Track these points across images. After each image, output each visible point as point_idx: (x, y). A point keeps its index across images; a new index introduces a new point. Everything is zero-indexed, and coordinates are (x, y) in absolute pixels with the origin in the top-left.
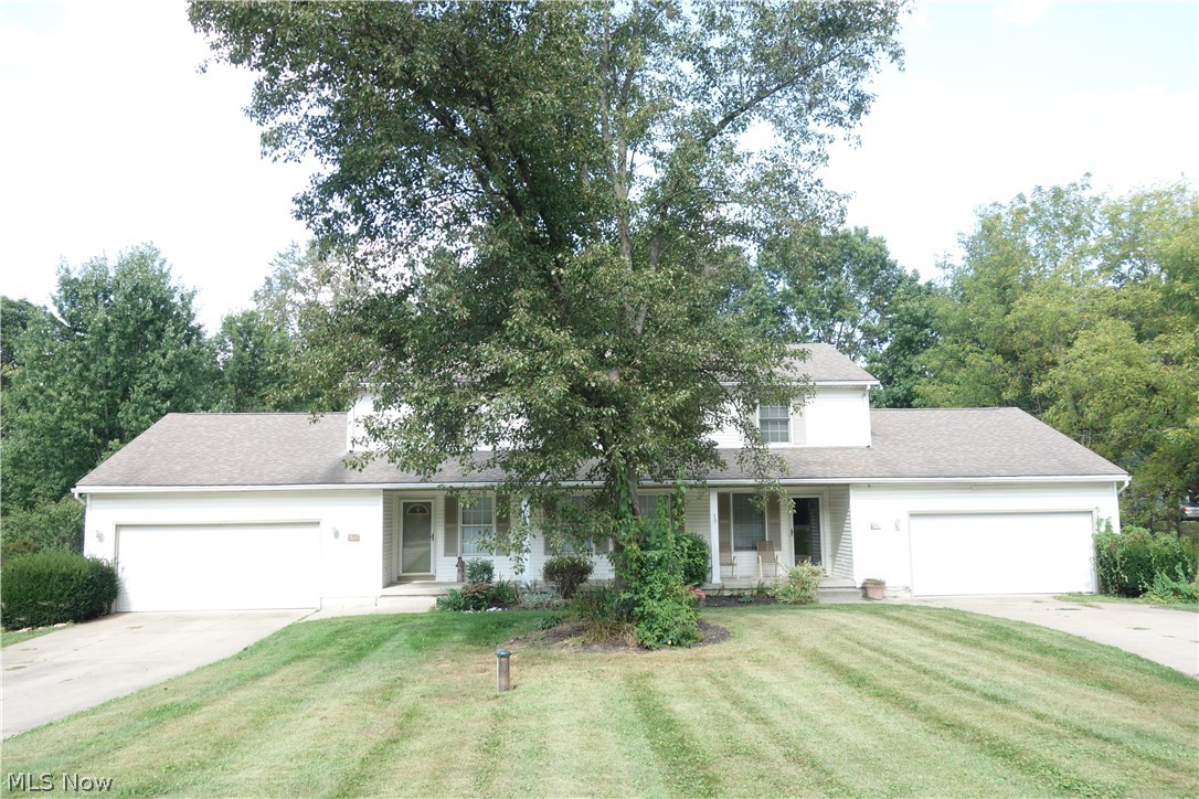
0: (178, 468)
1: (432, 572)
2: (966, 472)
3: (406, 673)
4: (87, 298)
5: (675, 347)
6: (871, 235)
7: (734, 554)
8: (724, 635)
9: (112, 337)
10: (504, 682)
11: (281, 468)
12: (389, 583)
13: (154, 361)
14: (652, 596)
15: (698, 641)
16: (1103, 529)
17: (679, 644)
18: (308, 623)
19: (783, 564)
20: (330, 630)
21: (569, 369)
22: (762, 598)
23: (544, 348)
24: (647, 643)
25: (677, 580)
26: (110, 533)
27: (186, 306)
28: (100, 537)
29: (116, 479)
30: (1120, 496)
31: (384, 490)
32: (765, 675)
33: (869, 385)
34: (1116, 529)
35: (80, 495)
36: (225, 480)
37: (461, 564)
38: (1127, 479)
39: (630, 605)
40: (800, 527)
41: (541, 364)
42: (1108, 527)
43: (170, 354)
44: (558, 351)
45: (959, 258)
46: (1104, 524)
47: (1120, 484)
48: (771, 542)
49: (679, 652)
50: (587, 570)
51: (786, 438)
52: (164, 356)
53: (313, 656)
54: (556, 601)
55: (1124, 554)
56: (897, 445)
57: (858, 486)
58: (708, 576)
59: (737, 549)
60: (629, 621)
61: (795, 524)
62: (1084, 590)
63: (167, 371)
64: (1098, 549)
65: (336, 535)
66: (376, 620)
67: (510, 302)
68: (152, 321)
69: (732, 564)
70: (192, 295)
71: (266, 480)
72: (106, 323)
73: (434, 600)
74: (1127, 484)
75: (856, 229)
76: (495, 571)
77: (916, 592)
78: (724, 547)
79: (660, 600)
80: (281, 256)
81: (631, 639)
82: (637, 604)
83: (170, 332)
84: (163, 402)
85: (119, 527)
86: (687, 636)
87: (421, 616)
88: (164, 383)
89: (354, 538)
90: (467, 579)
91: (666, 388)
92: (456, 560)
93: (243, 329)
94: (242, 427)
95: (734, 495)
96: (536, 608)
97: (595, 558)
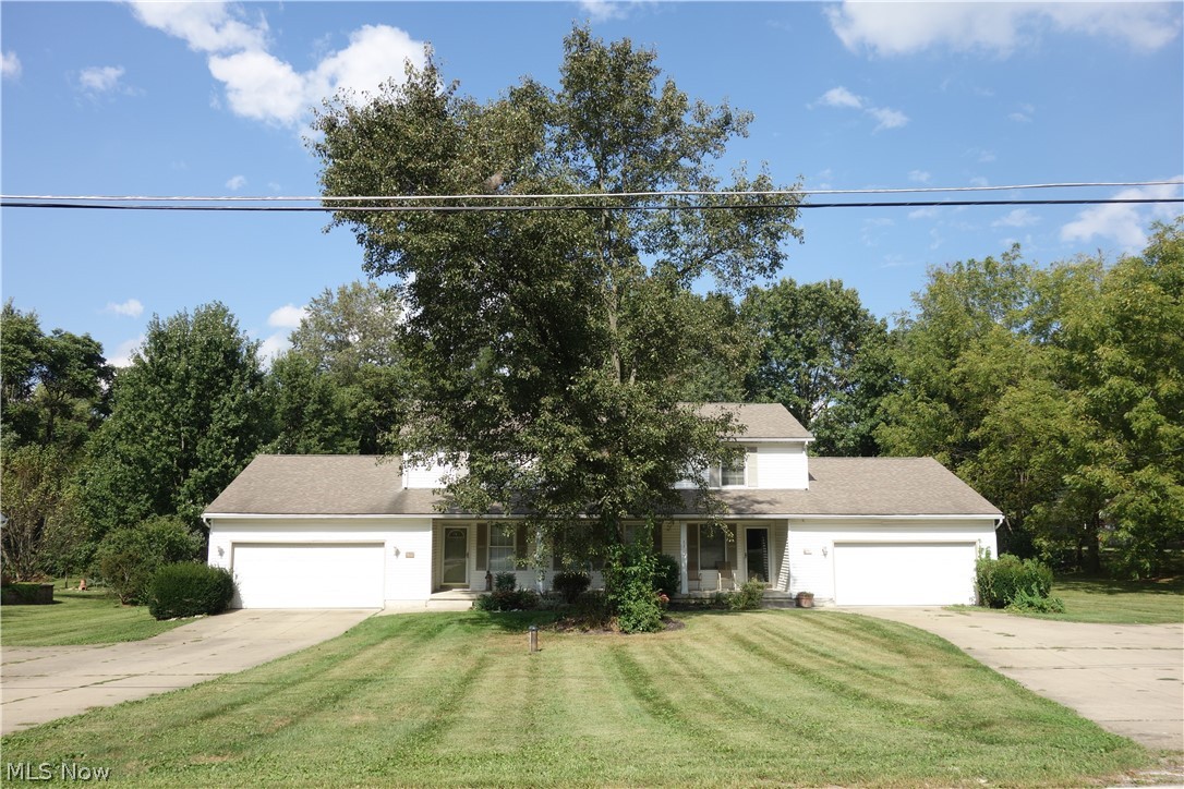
0: (276, 500)
1: (467, 583)
2: (878, 510)
3: (469, 643)
4: (171, 350)
5: (647, 430)
6: (845, 288)
7: (700, 572)
8: (681, 626)
9: (192, 383)
10: (534, 647)
11: (354, 501)
12: (435, 591)
13: (225, 404)
14: (629, 598)
15: (660, 629)
16: (983, 556)
17: (648, 630)
18: (380, 617)
19: (739, 580)
20: (400, 621)
21: (576, 451)
22: (719, 605)
23: (562, 435)
24: (626, 629)
25: (647, 588)
26: (227, 549)
27: (250, 357)
28: (221, 553)
29: (232, 508)
30: (997, 531)
31: (434, 519)
32: (698, 645)
33: (807, 441)
34: (994, 556)
35: (208, 520)
36: (314, 510)
37: (489, 577)
38: (1001, 518)
39: (615, 603)
40: (752, 551)
41: (558, 446)
42: (988, 554)
43: (238, 398)
44: (570, 438)
45: (915, 313)
46: (984, 552)
47: (997, 521)
48: (729, 562)
49: (648, 635)
50: (585, 582)
51: (742, 482)
52: (233, 399)
53: (398, 636)
54: (562, 605)
55: (994, 575)
56: (829, 488)
57: (793, 520)
58: (678, 588)
59: (702, 568)
60: (614, 615)
61: (748, 548)
62: (967, 602)
63: (237, 412)
64: (978, 570)
65: (397, 553)
66: (432, 616)
67: (540, 405)
68: (222, 370)
69: (699, 580)
70: (256, 348)
71: (345, 510)
72: (187, 371)
73: (471, 602)
74: (1001, 522)
75: (832, 282)
76: (517, 582)
77: (838, 603)
78: (692, 566)
79: (635, 601)
80: (315, 302)
81: (615, 627)
82: (620, 603)
83: (236, 378)
84: (233, 438)
85: (235, 545)
86: (653, 625)
87: (464, 614)
88: (234, 422)
89: (410, 555)
90: (495, 588)
91: (640, 460)
92: (485, 573)
93: (291, 371)
94: (318, 467)
95: (701, 526)
96: (548, 609)
97: (592, 573)
